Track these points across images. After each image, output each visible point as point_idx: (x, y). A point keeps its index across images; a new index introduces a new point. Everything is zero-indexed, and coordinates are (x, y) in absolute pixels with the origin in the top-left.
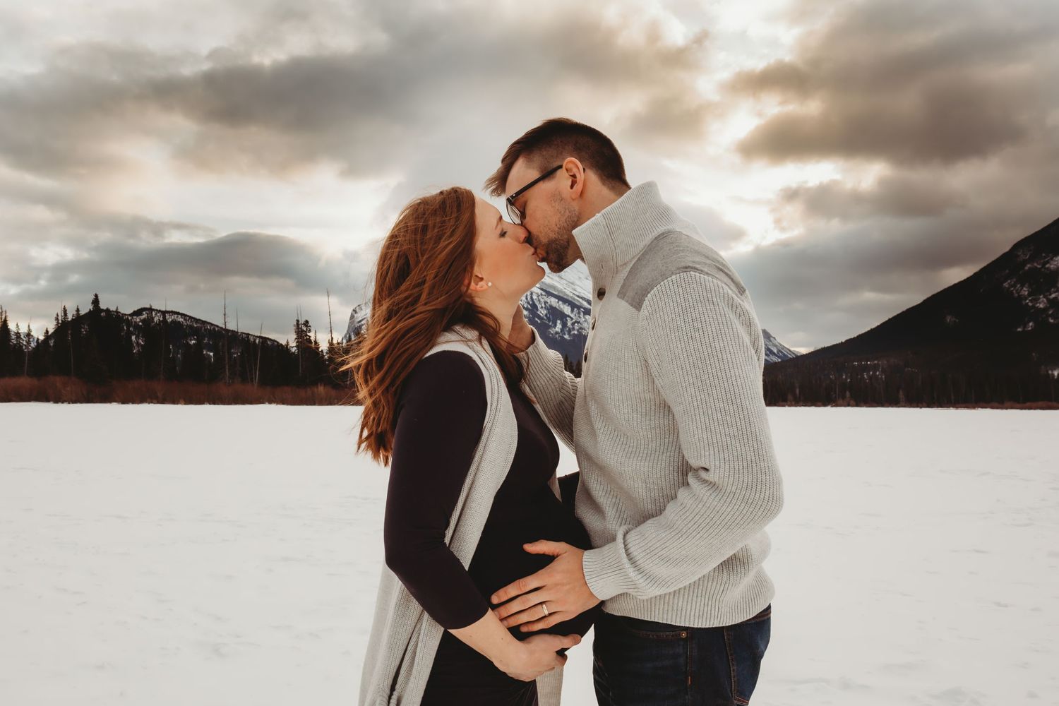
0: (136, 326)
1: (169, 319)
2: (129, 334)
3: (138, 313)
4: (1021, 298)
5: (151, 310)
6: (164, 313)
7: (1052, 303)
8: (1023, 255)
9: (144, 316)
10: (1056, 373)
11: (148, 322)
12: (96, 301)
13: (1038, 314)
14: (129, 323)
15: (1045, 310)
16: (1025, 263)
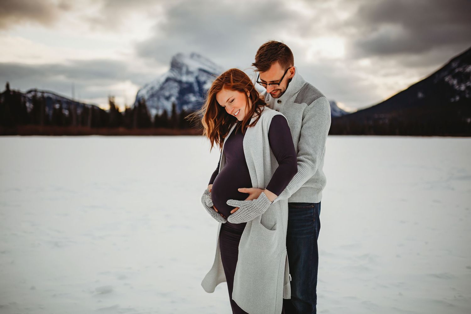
0: (29, 98)
1: (46, 95)
2: (25, 103)
3: (30, 92)
4: (453, 85)
5: (35, 91)
6: (43, 92)
7: (468, 88)
8: (454, 65)
9: (33, 93)
10: (469, 120)
11: (34, 97)
12: (8, 86)
13: (460, 93)
14: (25, 97)
15: (464, 91)
16: (455, 69)
